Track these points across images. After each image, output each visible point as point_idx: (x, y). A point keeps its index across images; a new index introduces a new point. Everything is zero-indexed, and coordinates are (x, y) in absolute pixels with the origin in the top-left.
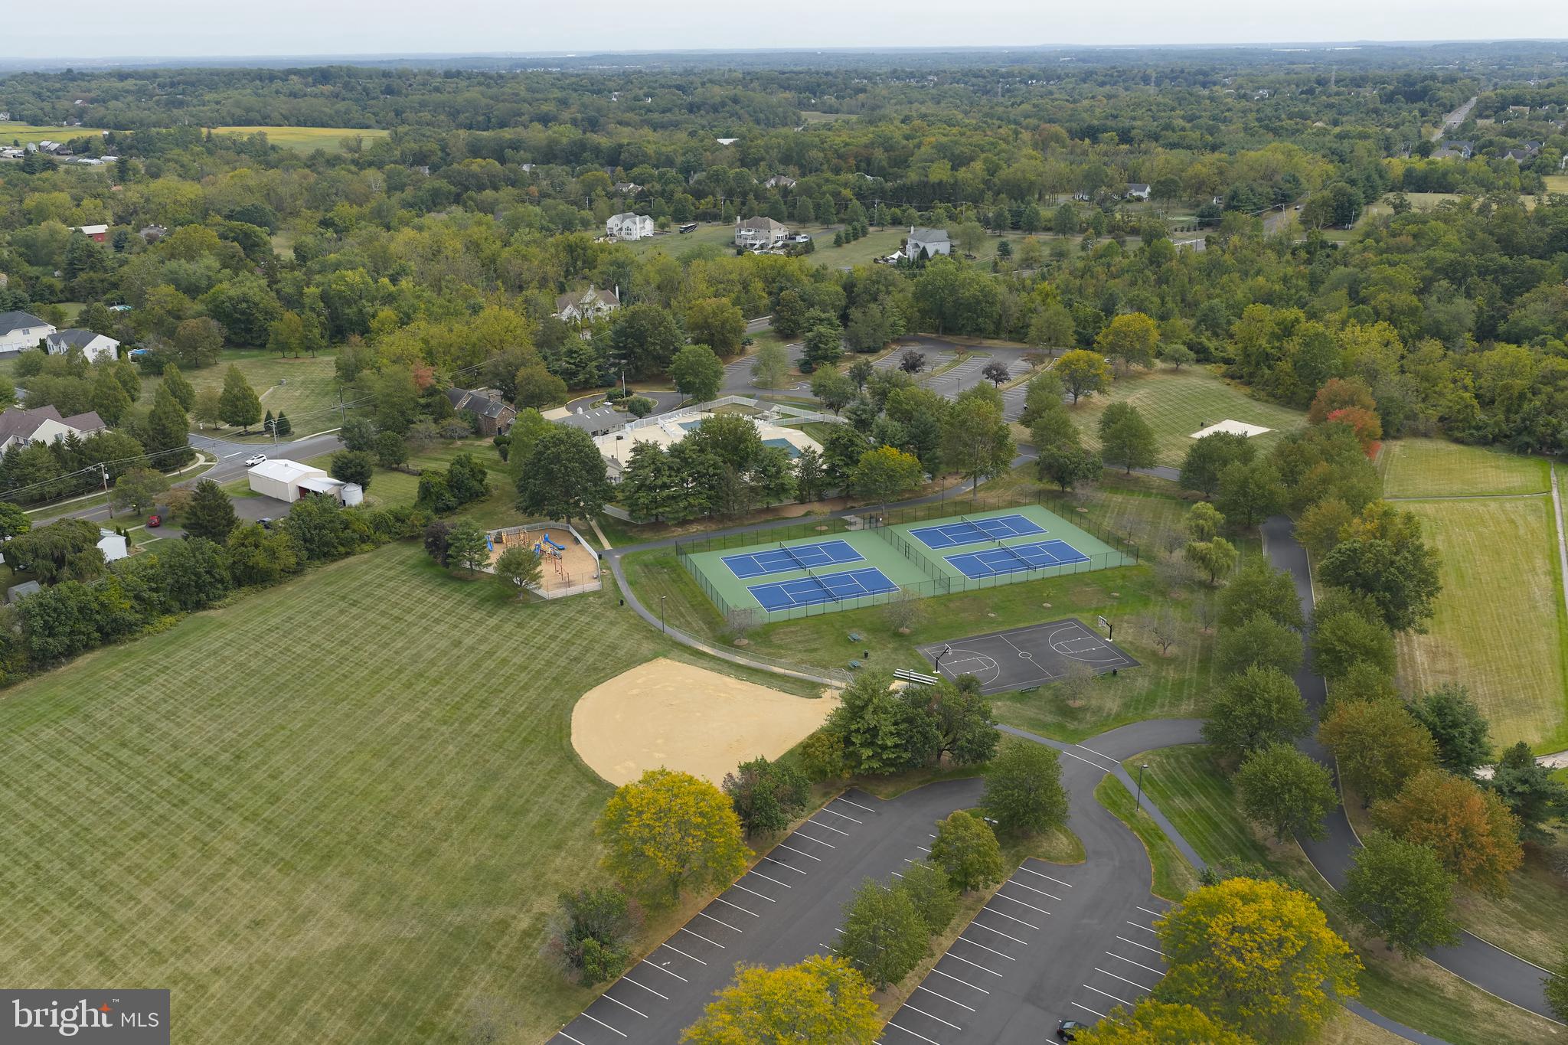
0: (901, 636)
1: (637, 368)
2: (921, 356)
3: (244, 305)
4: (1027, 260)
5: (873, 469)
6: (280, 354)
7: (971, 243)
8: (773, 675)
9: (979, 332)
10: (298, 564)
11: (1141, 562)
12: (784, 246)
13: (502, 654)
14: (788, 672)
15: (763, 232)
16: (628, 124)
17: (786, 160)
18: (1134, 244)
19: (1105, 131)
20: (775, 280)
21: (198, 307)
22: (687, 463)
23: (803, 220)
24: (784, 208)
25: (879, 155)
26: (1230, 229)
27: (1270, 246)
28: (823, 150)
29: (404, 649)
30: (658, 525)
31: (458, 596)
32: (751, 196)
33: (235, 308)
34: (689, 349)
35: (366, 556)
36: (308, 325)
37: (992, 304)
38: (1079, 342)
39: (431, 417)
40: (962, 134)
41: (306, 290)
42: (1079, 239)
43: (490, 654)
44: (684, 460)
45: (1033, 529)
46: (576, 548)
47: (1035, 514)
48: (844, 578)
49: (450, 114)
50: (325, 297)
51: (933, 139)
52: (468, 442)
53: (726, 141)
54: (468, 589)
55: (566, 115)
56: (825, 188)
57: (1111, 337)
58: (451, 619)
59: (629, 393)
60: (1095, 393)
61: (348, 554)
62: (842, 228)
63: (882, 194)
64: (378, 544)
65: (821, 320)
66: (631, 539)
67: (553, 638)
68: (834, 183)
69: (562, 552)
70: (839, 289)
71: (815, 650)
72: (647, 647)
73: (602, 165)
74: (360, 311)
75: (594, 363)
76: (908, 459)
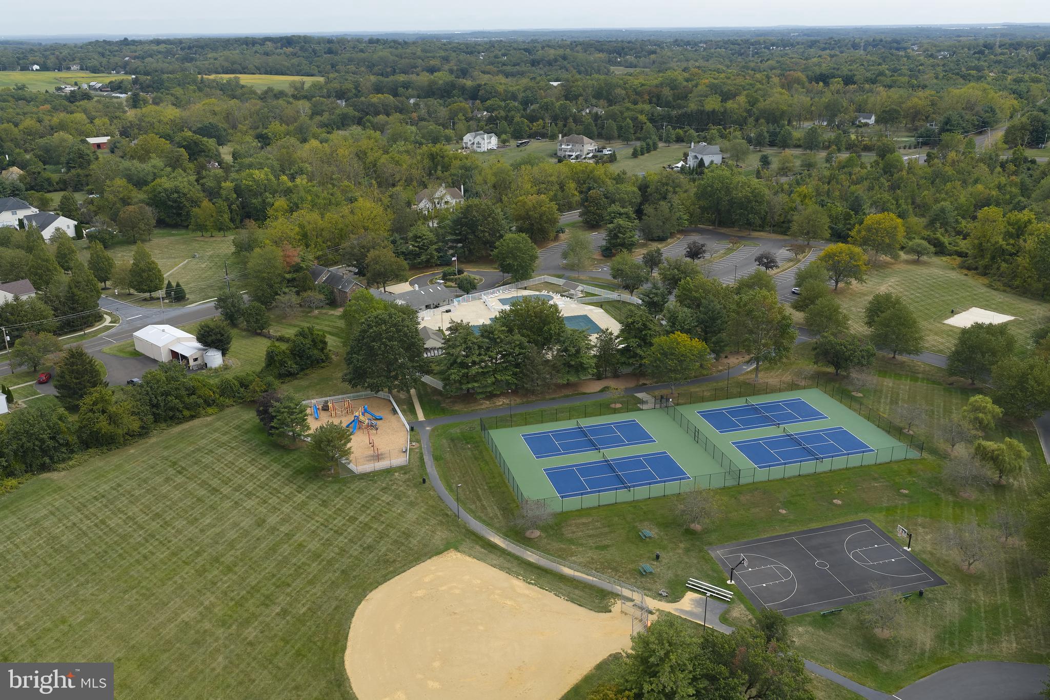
0: (690, 533)
1: (470, 251)
2: (703, 245)
3: (176, 195)
4: (783, 169)
5: (665, 354)
6: (199, 233)
7: (738, 155)
8: (562, 578)
9: (750, 225)
10: (142, 428)
11: (925, 455)
12: (594, 157)
13: (299, 537)
14: (578, 574)
15: (578, 146)
16: (488, 73)
17: (598, 95)
18: (869, 158)
19: (834, 77)
20: (586, 181)
21: (142, 196)
22: (496, 343)
23: (609, 138)
24: (594, 128)
25: (667, 92)
26: (947, 147)
27: (981, 160)
28: (625, 89)
29: (212, 526)
30: (469, 397)
31: (275, 467)
32: (571, 120)
33: (168, 197)
34: (512, 237)
35: (209, 419)
36: (220, 212)
37: (760, 203)
38: (832, 235)
39: (294, 290)
40: (729, 78)
41: (223, 184)
42: (823, 154)
43: (289, 536)
44: (493, 340)
45: (812, 414)
46: (393, 418)
47: (815, 398)
48: (635, 462)
49: (368, 67)
50: (237, 190)
51: (707, 81)
52: (324, 311)
53: (555, 84)
54: (287, 459)
55: (446, 67)
56: (626, 114)
57: (864, 233)
58: (263, 493)
59: (460, 272)
60: (854, 282)
61: (192, 417)
62: (638, 144)
63: (669, 119)
64: (222, 407)
65: (620, 214)
66: (443, 410)
67: (353, 519)
68: (632, 110)
69: (379, 422)
70: (636, 189)
71: (605, 547)
72: (441, 535)
73: (466, 99)
74: (264, 201)
75: (434, 247)
76: (697, 344)
